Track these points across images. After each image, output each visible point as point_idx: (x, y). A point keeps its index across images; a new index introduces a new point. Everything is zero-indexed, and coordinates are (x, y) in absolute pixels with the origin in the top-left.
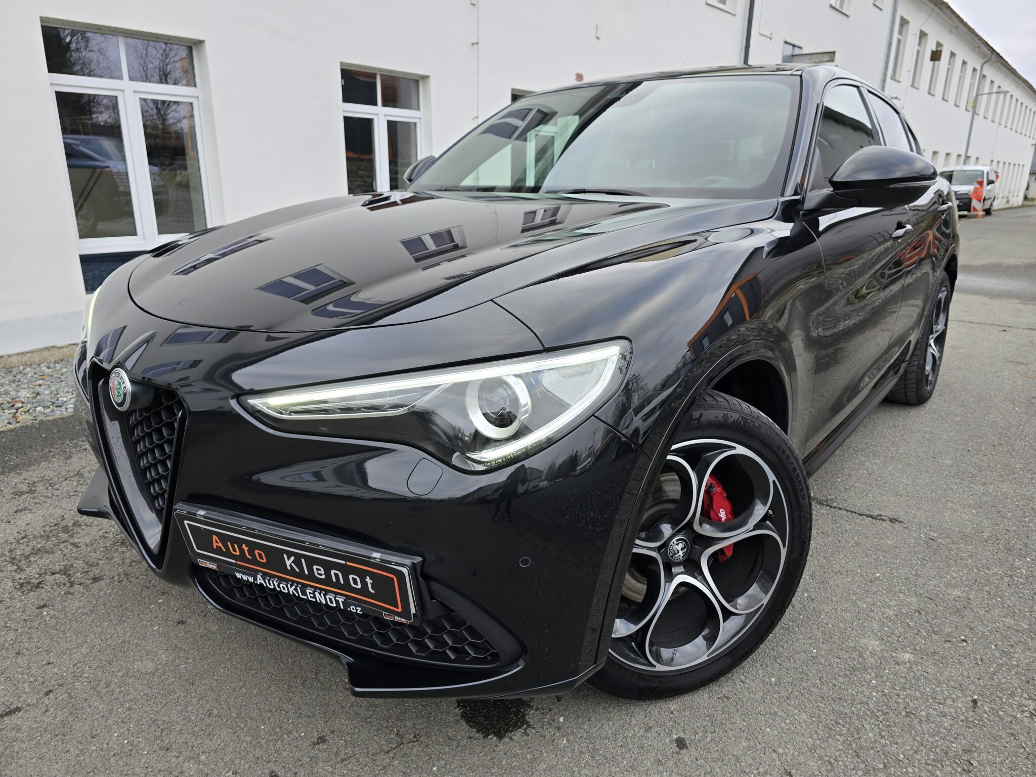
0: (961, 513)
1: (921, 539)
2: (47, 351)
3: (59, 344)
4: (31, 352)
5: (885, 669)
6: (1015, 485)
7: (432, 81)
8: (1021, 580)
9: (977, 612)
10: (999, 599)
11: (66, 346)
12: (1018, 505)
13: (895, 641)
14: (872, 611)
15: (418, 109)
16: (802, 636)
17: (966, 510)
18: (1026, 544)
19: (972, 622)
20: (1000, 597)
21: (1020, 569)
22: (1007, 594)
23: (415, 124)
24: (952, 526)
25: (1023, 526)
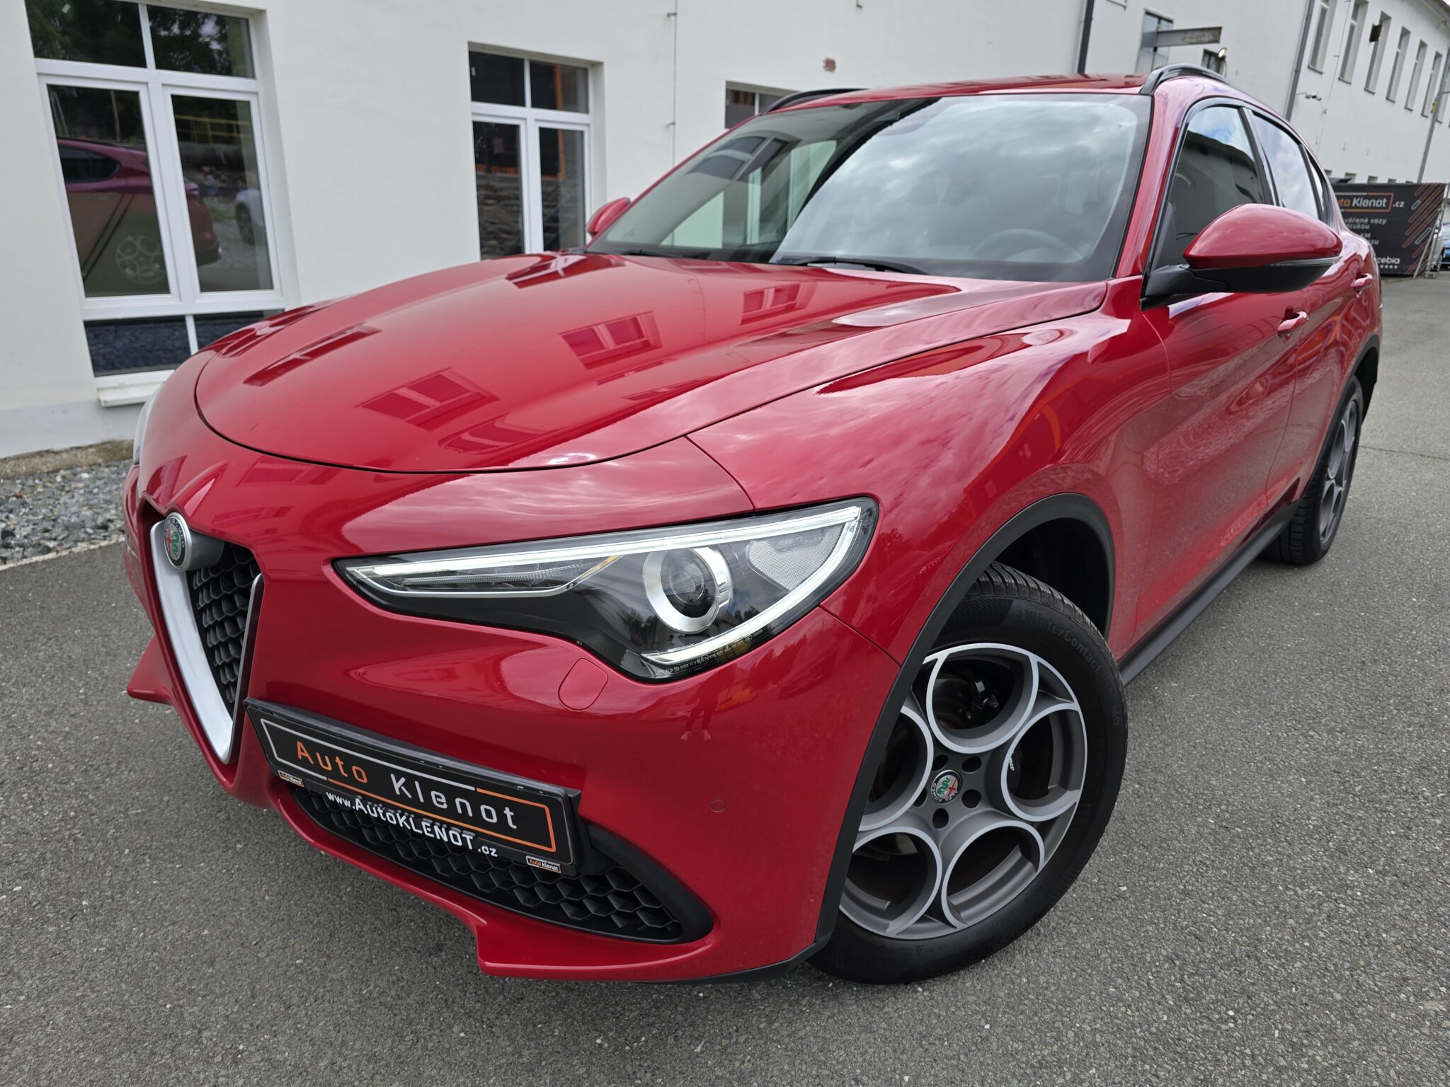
0: (1282, 782)
1: (1207, 827)
2: (38, 457)
3: (57, 447)
4: (18, 458)
5: (1091, 1067)
6: (1380, 735)
7: (607, 70)
8: (1350, 909)
9: (1267, 966)
10: (1307, 944)
11: (66, 451)
12: (1376, 771)
13: (1120, 1015)
14: (1097, 956)
15: (587, 111)
16: (975, 998)
17: (1290, 778)
18: (1373, 842)
19: (1253, 984)
20: (1310, 940)
21: (1352, 888)
22: (1322, 935)
23: (582, 133)
24: (1263, 804)
25: (1376, 808)
